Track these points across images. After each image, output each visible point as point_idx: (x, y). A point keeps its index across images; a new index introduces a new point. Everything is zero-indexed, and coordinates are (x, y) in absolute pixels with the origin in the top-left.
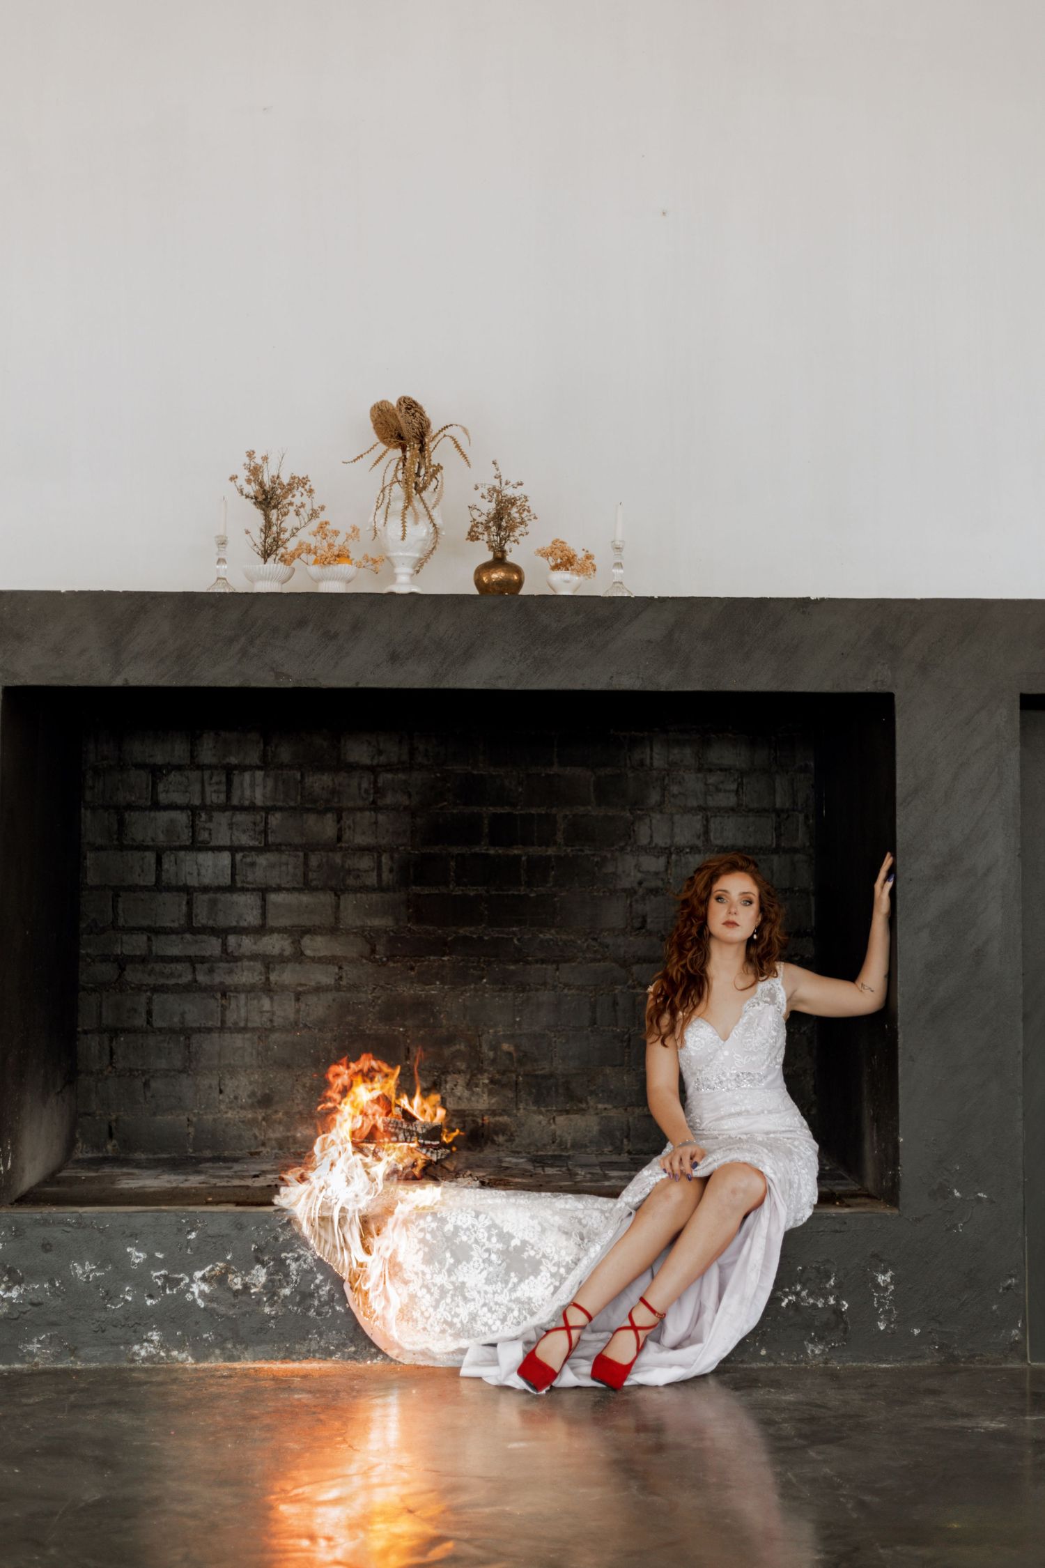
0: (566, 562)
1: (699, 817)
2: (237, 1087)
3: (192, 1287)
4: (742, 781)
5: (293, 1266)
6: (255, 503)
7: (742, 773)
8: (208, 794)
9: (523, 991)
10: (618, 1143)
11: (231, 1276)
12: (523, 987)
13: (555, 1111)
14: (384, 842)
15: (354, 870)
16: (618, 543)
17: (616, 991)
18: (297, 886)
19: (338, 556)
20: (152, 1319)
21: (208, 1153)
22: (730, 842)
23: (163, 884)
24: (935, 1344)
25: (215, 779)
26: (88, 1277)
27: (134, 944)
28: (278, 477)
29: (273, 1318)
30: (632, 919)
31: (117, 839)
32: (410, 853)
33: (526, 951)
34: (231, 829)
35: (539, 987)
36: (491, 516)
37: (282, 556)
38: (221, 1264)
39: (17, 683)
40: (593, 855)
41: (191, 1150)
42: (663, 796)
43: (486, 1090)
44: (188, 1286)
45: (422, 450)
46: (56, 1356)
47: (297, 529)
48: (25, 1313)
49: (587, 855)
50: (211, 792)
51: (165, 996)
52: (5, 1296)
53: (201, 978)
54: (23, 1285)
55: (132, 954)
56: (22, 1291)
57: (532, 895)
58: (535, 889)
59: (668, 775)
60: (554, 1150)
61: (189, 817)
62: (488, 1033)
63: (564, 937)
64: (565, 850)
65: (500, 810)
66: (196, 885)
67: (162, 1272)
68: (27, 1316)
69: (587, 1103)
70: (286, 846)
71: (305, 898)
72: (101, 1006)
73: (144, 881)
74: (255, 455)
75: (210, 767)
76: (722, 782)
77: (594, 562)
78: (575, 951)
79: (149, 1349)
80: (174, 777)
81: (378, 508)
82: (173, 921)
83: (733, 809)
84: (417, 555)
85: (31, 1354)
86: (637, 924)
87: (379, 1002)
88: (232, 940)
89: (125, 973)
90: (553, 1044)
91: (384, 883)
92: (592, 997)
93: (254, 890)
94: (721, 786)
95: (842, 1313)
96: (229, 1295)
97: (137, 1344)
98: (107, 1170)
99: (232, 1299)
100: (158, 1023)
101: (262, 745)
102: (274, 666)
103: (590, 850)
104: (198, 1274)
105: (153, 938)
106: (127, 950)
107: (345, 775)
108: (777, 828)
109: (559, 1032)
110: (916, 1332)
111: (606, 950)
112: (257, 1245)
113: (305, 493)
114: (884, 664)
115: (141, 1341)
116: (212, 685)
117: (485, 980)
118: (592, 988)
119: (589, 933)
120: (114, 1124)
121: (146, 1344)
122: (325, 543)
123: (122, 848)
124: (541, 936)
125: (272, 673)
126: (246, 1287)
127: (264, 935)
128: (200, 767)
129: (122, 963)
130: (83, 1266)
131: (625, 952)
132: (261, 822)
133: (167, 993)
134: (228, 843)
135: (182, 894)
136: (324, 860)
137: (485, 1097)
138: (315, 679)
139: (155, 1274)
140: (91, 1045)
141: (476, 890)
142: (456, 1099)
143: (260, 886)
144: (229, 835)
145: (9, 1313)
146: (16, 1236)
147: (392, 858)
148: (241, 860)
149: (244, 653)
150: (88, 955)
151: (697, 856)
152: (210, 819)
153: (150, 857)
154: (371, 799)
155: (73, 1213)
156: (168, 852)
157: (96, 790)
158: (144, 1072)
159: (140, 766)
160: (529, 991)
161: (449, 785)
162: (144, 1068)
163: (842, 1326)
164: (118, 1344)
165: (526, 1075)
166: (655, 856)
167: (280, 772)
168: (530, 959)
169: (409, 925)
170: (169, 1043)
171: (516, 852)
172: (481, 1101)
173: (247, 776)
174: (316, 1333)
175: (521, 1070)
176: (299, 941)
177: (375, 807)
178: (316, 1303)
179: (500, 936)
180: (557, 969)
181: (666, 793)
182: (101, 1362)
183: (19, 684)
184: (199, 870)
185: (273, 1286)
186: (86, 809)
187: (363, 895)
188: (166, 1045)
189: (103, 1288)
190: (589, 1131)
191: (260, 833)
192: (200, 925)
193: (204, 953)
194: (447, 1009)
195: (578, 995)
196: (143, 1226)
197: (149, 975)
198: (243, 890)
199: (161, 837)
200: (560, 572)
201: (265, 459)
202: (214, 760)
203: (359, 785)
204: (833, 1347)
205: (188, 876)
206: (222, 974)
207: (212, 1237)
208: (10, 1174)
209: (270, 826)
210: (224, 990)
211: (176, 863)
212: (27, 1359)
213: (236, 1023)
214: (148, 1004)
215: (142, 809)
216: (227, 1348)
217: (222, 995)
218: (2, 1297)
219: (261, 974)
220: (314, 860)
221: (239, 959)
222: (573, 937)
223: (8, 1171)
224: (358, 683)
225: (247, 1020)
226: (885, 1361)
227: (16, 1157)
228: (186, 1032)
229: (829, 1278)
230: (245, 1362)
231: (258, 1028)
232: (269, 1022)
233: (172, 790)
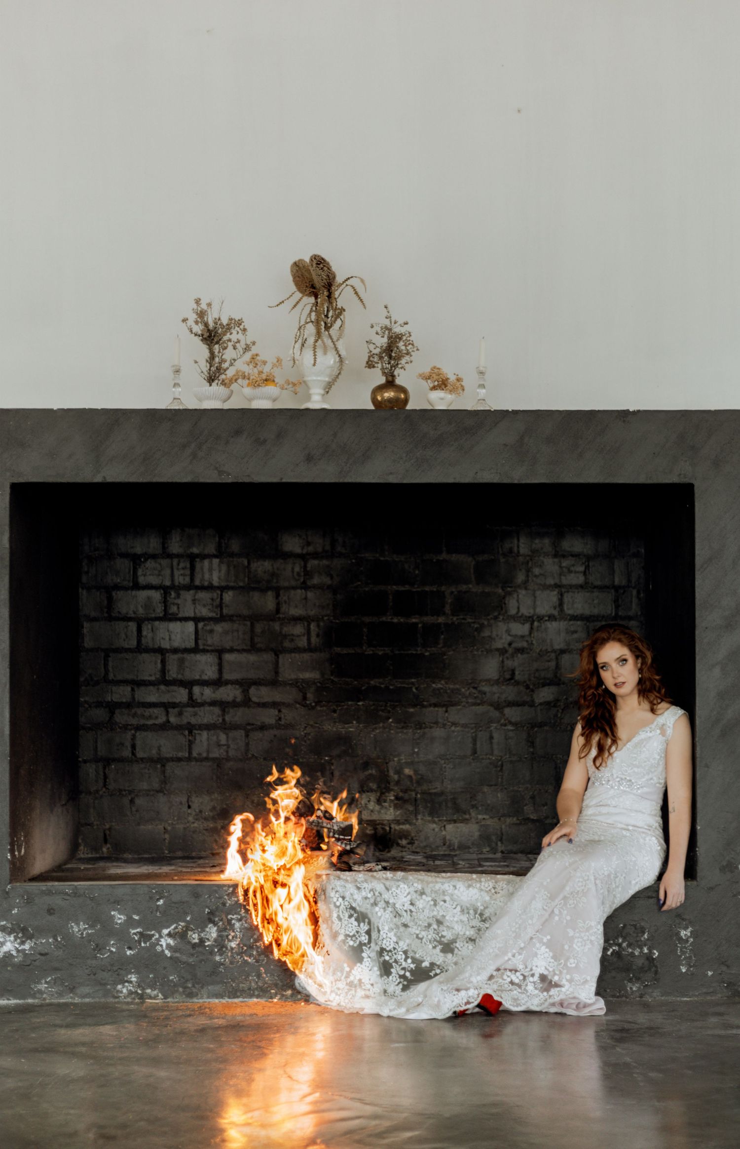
0: (442, 384)
1: (555, 593)
2: (202, 803)
3: (161, 941)
4: (588, 564)
5: (237, 925)
6: (202, 340)
7: (589, 558)
8: (176, 577)
9: (420, 728)
10: (494, 845)
11: (190, 933)
12: (420, 725)
13: (446, 820)
14: (312, 613)
15: (289, 635)
16: (481, 369)
17: (492, 728)
18: (245, 648)
19: (266, 380)
20: (131, 966)
21: (179, 854)
22: (579, 612)
23: (143, 647)
24: (724, 982)
25: (182, 565)
26: (82, 934)
27: (122, 693)
28: (219, 319)
29: (222, 964)
30: (504, 672)
31: (107, 612)
32: (332, 622)
33: (422, 697)
34: (194, 604)
35: (432, 725)
36: (384, 348)
37: (223, 381)
38: (183, 924)
39: (21, 480)
40: (474, 623)
41: (166, 852)
42: (528, 576)
43: (392, 805)
44: (158, 940)
45: (329, 297)
46: (59, 994)
47: (235, 360)
48: (35, 961)
49: (469, 623)
50: (179, 575)
51: (145, 733)
52: (20, 949)
53: (172, 719)
54: (33, 940)
55: (120, 701)
56: (32, 945)
57: (427, 654)
58: (429, 649)
59: (531, 560)
60: (445, 851)
61: (161, 594)
62: (394, 760)
63: (451, 686)
64: (452, 619)
65: (401, 588)
66: (168, 647)
67: (138, 930)
68: (37, 963)
69: (470, 814)
70: (237, 616)
71: (252, 658)
72: (96, 742)
73: (128, 644)
74: (201, 302)
75: (178, 556)
76: (573, 565)
77: (463, 384)
78: (460, 697)
79: (129, 988)
80: (150, 564)
81: (296, 342)
82: (151, 675)
83: (581, 587)
84: (327, 379)
85: (40, 992)
86: (508, 676)
87: (310, 737)
88: (196, 690)
89: (115, 715)
90: (444, 770)
91: (313, 645)
92: (473, 733)
93: (212, 651)
94: (572, 569)
95: (653, 959)
96: (189, 947)
97: (120, 984)
98: (102, 864)
99: (191, 950)
100: (140, 754)
101: (217, 539)
102: (218, 466)
103: (471, 619)
104: (165, 931)
105: (136, 689)
106: (116, 698)
107: (282, 561)
108: (616, 601)
109: (448, 759)
110: (710, 973)
111: (484, 696)
112: (209, 909)
113: (240, 332)
114: (686, 461)
115: (123, 982)
116: (170, 481)
117: (391, 720)
118: (473, 725)
119: (471, 683)
120: (108, 832)
121: (126, 984)
122: (256, 370)
123: (110, 619)
124: (434, 685)
125: (216, 471)
126: (202, 941)
127: (221, 686)
129: (112, 707)
130: (78, 924)
131: (499, 698)
132: (217, 598)
133: (147, 731)
134: (192, 615)
135: (157, 654)
136: (266, 628)
137: (392, 810)
138: (249, 476)
139: (133, 931)
140: (90, 771)
141: (384, 650)
142: (369, 811)
143: (217, 648)
144: (193, 608)
145: (23, 961)
146: (28, 903)
147: (318, 626)
148: (203, 628)
149: (194, 456)
150: (86, 702)
151: (553, 623)
152: (178, 596)
153: (133, 626)
154: (302, 580)
155: (71, 885)
156: (146, 622)
157: (90, 575)
158: (130, 792)
159: (124, 555)
160: (425, 728)
161: (362, 569)
162: (130, 789)
163: (653, 969)
164: (106, 984)
165: (423, 793)
166: (521, 623)
167: (231, 559)
168: (425, 703)
169: (332, 678)
170: (149, 770)
171: (414, 620)
172: (389, 813)
173: (206, 562)
174: (255, 976)
175: (419, 789)
176: (248, 690)
177: (305, 586)
178: (255, 953)
179: (403, 685)
180: (446, 711)
181: (530, 573)
182: (93, 998)
183: (23, 481)
184: (170, 636)
185: (222, 940)
186: (83, 588)
187: (297, 655)
188: (146, 771)
189: (93, 942)
190: (472, 836)
191: (217, 607)
192: (171, 679)
193: (174, 700)
194: (362, 743)
195: (462, 731)
196: (123, 895)
197: (133, 717)
198: (205, 651)
199: (141, 611)
200: (436, 391)
201: (209, 305)
202: (181, 551)
203: (293, 569)
204: (647, 985)
205: (162, 640)
206: (189, 716)
207: (175, 903)
208: (23, 859)
209: (224, 601)
210: (191, 729)
211: (152, 631)
212: (38, 995)
213: (200, 754)
214: (132, 739)
215: (126, 589)
216: (188, 987)
217: (189, 733)
218: (17, 949)
219: (219, 716)
220: (259, 628)
221: (202, 704)
222: (458, 686)
223: (21, 857)
224: (281, 479)
225: (208, 752)
226: (686, 996)
227: (29, 847)
228: (162, 761)
229: (644, 933)
230: (202, 998)
231: (217, 758)
232: (225, 753)
233: (149, 574)
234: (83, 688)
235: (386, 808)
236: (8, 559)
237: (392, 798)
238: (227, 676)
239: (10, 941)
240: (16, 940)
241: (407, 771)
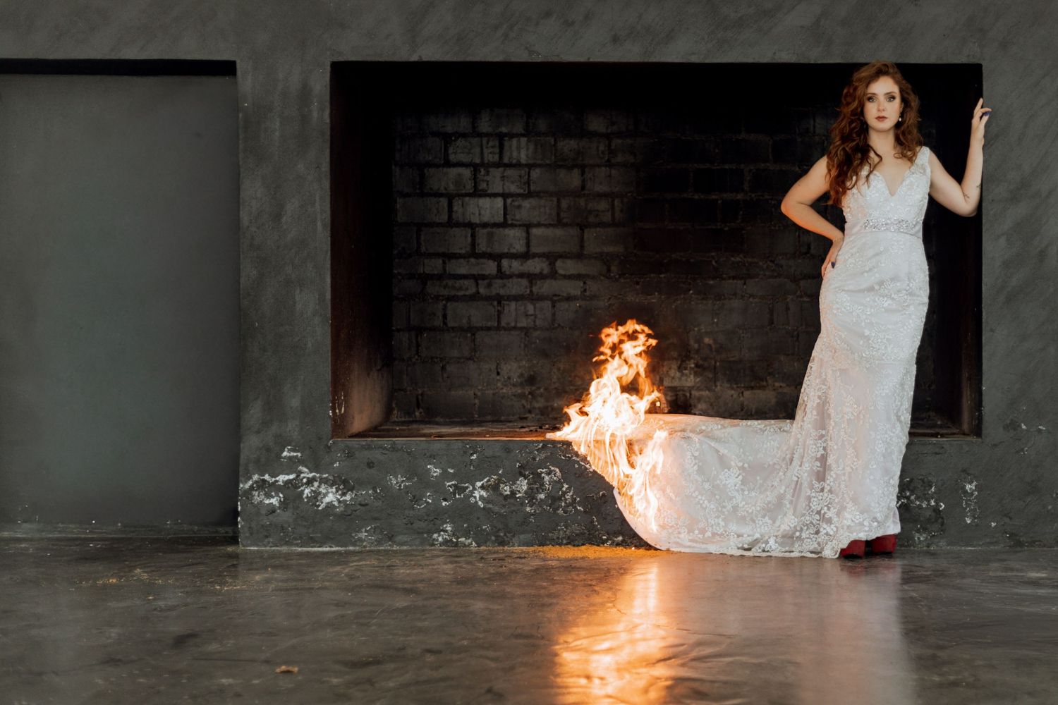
2: (510, 370)
3: (474, 493)
5: (547, 478)
8: (486, 155)
9: (720, 300)
11: (502, 486)
12: (719, 297)
13: (744, 387)
14: (616, 190)
15: (594, 211)
17: (788, 300)
18: (552, 223)
20: (446, 516)
21: (489, 418)
23: (454, 221)
24: (1006, 533)
25: (490, 144)
26: (400, 486)
27: (434, 266)
29: (533, 515)
30: (800, 246)
31: (419, 189)
32: (635, 199)
33: (722, 270)
34: (503, 180)
35: (731, 297)
38: (495, 477)
39: (341, 59)
40: (772, 199)
41: (476, 416)
43: (692, 372)
44: (472, 492)
46: (379, 541)
48: (355, 511)
49: (767, 200)
50: (488, 154)
51: (456, 304)
52: (341, 500)
53: (482, 290)
54: (354, 492)
55: (431, 273)
56: (353, 496)
57: (726, 229)
58: (728, 224)
59: (827, 140)
61: (471, 171)
62: (694, 330)
63: (750, 260)
64: (750, 196)
65: (702, 166)
66: (478, 222)
67: (453, 482)
68: (358, 513)
69: (767, 381)
70: (544, 192)
71: (559, 232)
72: (409, 311)
73: (439, 219)
75: (487, 135)
78: (758, 270)
79: (445, 536)
80: (461, 142)
82: (461, 249)
85: (360, 540)
86: (804, 250)
87: (614, 308)
88: (505, 262)
89: (427, 287)
90: (742, 339)
91: (617, 220)
92: (770, 304)
93: (520, 225)
95: (940, 511)
96: (501, 498)
97: (436, 533)
98: (415, 426)
99: (503, 501)
100: (451, 324)
101: (525, 119)
102: (528, 46)
103: (770, 196)
104: (479, 484)
105: (447, 261)
106: (428, 270)
107: (587, 140)
109: (746, 329)
110: (993, 524)
111: (781, 269)
112: (520, 463)
114: (975, 42)
115: (439, 531)
116: (483, 60)
117: (691, 292)
118: (770, 297)
119: (769, 257)
120: (420, 397)
121: (442, 533)
123: (423, 195)
124: (733, 259)
125: (526, 51)
126: (513, 493)
127: (528, 259)
128: (480, 135)
129: (425, 279)
130: (396, 478)
131: (795, 271)
132: (525, 175)
133: (457, 301)
134: (501, 191)
135: (467, 229)
136: (572, 203)
137: (692, 377)
138: (558, 56)
139: (448, 484)
140: (402, 339)
141: (684, 225)
142: (670, 377)
143: (525, 223)
144: (501, 185)
145: (345, 511)
146: (348, 457)
147: (622, 202)
148: (511, 204)
149: (506, 36)
150: (399, 274)
152: (488, 173)
153: (444, 201)
154: (606, 158)
155: (389, 441)
156: (457, 198)
157: (403, 152)
158: (442, 360)
159: (435, 134)
160: (724, 300)
161: (664, 148)
162: (442, 356)
163: (940, 520)
164: (423, 533)
165: (722, 361)
167: (539, 138)
168: (724, 276)
169: (635, 251)
170: (459, 338)
171: (713, 197)
172: (689, 380)
173: (515, 141)
174: (563, 525)
175: (718, 358)
176: (554, 263)
177: (609, 164)
178: (563, 504)
179: (703, 259)
180: (745, 284)
182: (411, 545)
183: (342, 60)
184: (479, 211)
185: (532, 492)
186: (396, 166)
187: (601, 230)
188: (457, 339)
189: (411, 493)
190: (768, 401)
191: (525, 183)
192: (481, 252)
193: (484, 273)
194: (664, 313)
195: (760, 302)
196: (439, 450)
197: (444, 288)
198: (513, 226)
199: (452, 187)
202: (490, 130)
203: (598, 147)
204: (934, 535)
205: (472, 216)
206: (498, 288)
207: (487, 457)
208: (343, 417)
209: (531, 178)
210: (499, 299)
211: (463, 206)
212: (358, 543)
213: (508, 324)
214: (443, 309)
215: (437, 166)
216: (500, 536)
217: (498, 303)
218: (338, 500)
219: (526, 288)
220: (565, 204)
221: (510, 277)
222: (756, 260)
223: (342, 415)
224: (589, 59)
225: (516, 322)
226: (971, 546)
227: (348, 406)
228: (472, 330)
229: (931, 487)
230: (513, 546)
231: (524, 328)
232: (533, 323)
233: (459, 152)
234: (397, 260)
235: (686, 375)
236: (329, 133)
237: (693, 366)
238: (534, 250)
239: (332, 492)
240: (337, 491)
241: (707, 340)
